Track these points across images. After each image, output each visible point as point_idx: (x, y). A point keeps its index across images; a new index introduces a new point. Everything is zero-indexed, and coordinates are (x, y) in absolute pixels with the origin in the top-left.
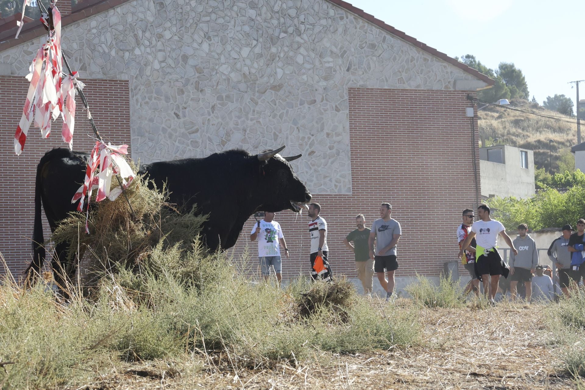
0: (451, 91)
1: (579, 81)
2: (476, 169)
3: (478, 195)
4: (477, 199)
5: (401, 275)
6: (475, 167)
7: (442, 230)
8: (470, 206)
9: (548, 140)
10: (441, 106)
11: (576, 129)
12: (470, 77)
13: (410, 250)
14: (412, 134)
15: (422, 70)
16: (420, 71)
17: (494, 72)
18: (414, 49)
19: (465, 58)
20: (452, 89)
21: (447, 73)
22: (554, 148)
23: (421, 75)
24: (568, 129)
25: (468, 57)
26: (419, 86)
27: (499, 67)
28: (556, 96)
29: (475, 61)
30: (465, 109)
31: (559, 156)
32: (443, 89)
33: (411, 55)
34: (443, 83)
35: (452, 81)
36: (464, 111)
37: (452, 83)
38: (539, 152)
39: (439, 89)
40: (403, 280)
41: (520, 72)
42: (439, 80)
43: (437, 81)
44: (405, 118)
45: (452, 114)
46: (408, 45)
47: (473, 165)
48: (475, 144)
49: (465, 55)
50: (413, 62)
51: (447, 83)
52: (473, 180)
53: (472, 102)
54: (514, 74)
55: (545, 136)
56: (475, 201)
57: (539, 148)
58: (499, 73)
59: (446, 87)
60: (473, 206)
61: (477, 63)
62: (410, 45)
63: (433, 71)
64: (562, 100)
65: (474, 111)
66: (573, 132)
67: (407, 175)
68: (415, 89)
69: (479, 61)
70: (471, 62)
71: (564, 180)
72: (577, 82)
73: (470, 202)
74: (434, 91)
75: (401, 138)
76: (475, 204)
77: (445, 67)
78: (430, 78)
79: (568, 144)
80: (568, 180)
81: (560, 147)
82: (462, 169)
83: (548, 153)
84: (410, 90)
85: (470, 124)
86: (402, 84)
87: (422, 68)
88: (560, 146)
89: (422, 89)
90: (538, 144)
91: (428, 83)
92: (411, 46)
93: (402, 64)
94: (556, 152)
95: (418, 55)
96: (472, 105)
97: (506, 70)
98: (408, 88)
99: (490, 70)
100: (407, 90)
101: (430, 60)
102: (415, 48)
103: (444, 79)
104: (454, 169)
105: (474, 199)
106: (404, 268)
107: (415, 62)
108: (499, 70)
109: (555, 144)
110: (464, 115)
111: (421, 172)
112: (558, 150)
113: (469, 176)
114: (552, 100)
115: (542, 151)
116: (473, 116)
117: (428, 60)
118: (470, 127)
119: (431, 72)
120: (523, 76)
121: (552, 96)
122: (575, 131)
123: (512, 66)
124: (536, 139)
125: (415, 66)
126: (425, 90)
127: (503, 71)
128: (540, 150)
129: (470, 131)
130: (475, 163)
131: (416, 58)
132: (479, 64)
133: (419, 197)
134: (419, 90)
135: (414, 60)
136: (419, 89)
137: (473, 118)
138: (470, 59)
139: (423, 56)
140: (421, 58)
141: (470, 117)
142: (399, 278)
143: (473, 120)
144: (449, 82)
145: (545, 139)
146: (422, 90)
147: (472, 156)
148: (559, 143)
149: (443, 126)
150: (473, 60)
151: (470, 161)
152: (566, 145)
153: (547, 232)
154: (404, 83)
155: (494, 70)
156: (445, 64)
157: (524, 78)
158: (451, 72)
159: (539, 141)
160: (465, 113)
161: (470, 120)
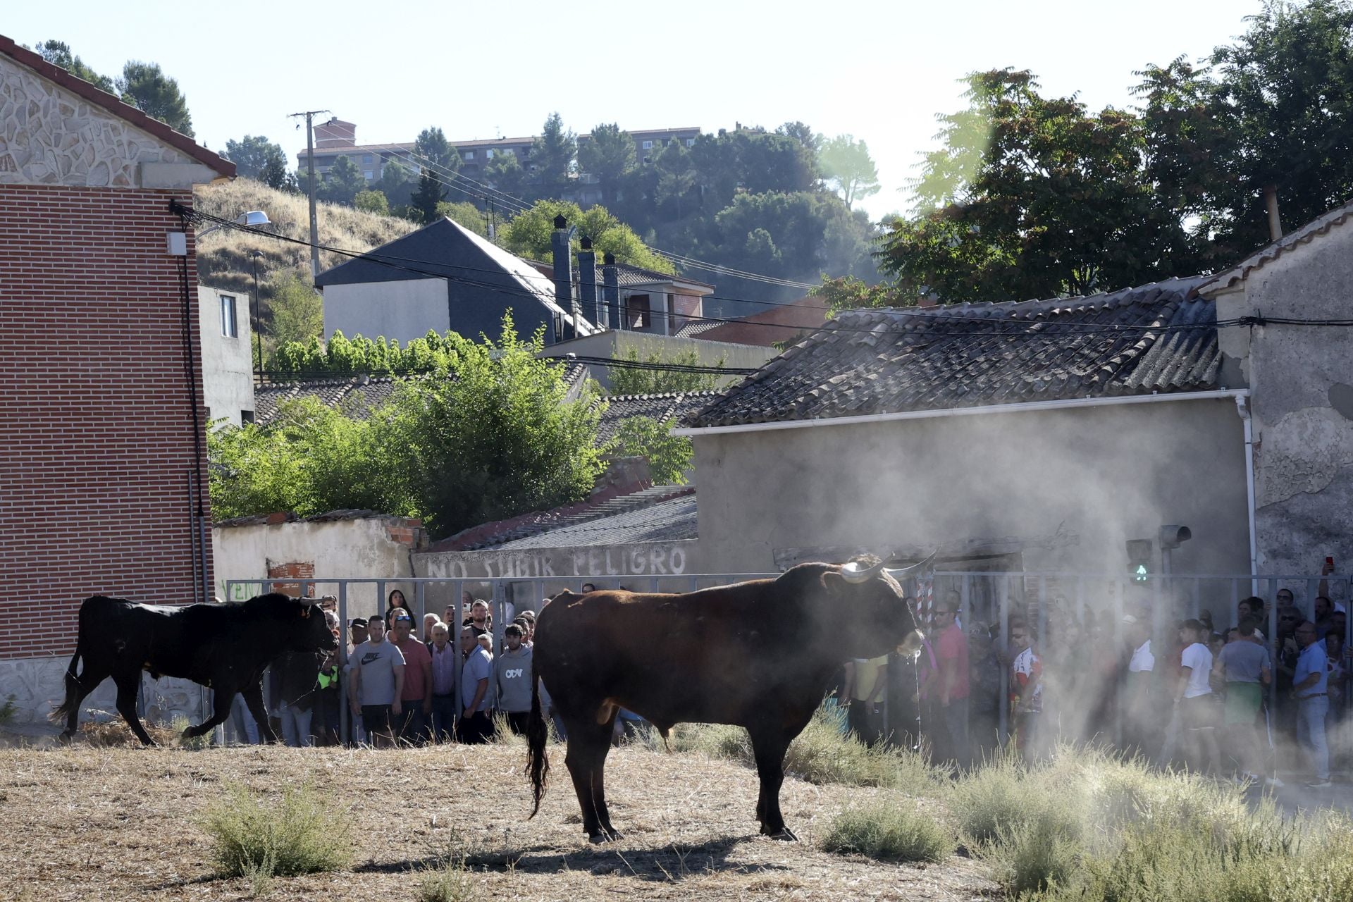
0: (130, 191)
1: (314, 113)
2: (193, 386)
3: (200, 450)
4: (198, 461)
5: (14, 655)
6: (193, 381)
7: (113, 539)
8: (182, 477)
9: (244, 250)
10: (106, 228)
11: (308, 226)
12: (175, 154)
13: (37, 592)
14: (36, 298)
15: (58, 137)
16: (52, 138)
17: (113, 85)
18: (37, 82)
19: (44, 48)
20: (133, 186)
21: (120, 144)
22: (256, 269)
23: (55, 150)
24: (288, 224)
25: (52, 46)
26: (51, 177)
27: (125, 73)
28: (247, 140)
29: (68, 57)
30: (165, 235)
31: (270, 286)
32: (110, 186)
33: (30, 97)
34: (111, 172)
35: (133, 164)
36: (163, 240)
37: (133, 169)
38: (225, 276)
39: (101, 184)
40: (19, 667)
41: (173, 85)
42: (102, 163)
43: (96, 163)
44: (18, 259)
45: (135, 248)
46: (22, 71)
47: (186, 375)
48: (191, 324)
49: (45, 41)
50: (35, 116)
51: (121, 171)
52: (188, 413)
53: (182, 219)
54: (161, 90)
55: (237, 241)
56: (192, 466)
57: (225, 269)
58: (125, 86)
59: (119, 180)
60: (187, 477)
61: (73, 60)
62: (28, 71)
63: (85, 140)
64: (261, 150)
65: (188, 241)
66: (299, 230)
67: (26, 404)
68: (41, 184)
69: (77, 57)
70: (60, 59)
71: (307, 356)
72: (309, 114)
73: (181, 466)
74: (88, 189)
75: (10, 309)
76: (193, 472)
77: (114, 129)
78: (77, 157)
79: (290, 259)
80: (317, 358)
81: (272, 267)
82: (161, 386)
83: (245, 279)
84: (30, 187)
85: (179, 273)
86: (9, 173)
87: (59, 131)
88: (272, 264)
89: (61, 184)
90: (221, 259)
91: (73, 169)
92: (29, 75)
93: (7, 120)
94: (263, 278)
95: (46, 98)
96: (182, 225)
97: (141, 80)
98: (26, 182)
99: (104, 78)
100: (23, 187)
101: (77, 110)
102: (39, 81)
103: (113, 160)
104: (141, 386)
105: (190, 461)
106: (22, 638)
107: (40, 114)
108: (124, 80)
109: (260, 259)
110: (164, 251)
111: (60, 396)
112: (267, 273)
113: (177, 402)
114: (239, 149)
115: (230, 275)
116: (184, 253)
117: (73, 111)
118: (178, 281)
119: (81, 141)
120: (181, 94)
121: (239, 140)
122: (304, 229)
123: (155, 71)
124: (217, 248)
125: (41, 126)
126: (67, 188)
127: (135, 83)
128: (226, 273)
129: (178, 292)
130: (191, 370)
131: (41, 105)
132: (78, 64)
133: (56, 458)
134: (52, 188)
135: (38, 111)
136: (53, 184)
137: (184, 257)
138: (58, 52)
139: (59, 101)
140: (54, 106)
141: (179, 257)
142: (9, 662)
143: (185, 262)
144: (125, 168)
145: (238, 248)
146: (60, 188)
147: (184, 354)
148: (271, 257)
149: (114, 278)
150: (63, 54)
151: (180, 365)
152: (286, 262)
153: (335, 519)
154: (14, 169)
155: (113, 79)
156: (116, 122)
157: (183, 101)
158: (130, 143)
159: (224, 252)
160: (166, 246)
161: (178, 262)
